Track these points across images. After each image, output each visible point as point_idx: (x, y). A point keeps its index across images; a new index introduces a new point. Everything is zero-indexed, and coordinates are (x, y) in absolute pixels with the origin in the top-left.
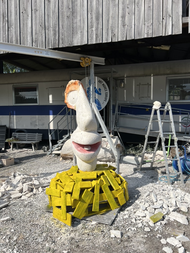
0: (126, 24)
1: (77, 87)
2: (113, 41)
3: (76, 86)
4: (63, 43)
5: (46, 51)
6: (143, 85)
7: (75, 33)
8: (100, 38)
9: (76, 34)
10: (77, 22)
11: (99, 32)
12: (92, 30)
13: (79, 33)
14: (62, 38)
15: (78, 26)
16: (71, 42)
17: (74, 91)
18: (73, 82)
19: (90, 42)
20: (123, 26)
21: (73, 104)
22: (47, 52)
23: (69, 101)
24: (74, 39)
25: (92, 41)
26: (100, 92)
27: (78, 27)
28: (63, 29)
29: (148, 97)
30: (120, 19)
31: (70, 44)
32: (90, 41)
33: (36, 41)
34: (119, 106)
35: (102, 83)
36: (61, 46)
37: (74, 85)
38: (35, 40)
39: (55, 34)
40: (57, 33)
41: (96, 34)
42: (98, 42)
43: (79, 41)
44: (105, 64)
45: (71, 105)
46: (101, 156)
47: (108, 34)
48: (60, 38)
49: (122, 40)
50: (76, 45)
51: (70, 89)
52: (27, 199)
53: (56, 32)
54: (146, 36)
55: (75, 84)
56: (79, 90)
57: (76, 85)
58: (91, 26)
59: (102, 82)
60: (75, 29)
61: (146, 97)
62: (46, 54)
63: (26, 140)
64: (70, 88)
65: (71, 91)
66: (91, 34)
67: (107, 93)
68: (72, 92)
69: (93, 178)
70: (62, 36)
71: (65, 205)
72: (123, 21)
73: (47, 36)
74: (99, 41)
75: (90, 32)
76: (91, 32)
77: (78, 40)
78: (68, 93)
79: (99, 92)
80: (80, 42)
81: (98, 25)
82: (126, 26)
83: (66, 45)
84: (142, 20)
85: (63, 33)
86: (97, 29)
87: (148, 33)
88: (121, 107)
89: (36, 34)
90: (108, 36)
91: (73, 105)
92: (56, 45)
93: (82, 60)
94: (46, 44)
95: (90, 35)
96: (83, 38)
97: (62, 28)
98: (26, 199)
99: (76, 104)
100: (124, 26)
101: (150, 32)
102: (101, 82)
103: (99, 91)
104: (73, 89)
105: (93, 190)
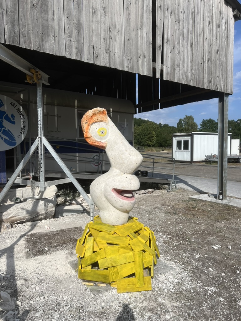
1: (104, 118)
2: (95, 64)
7: (46, 35)
8: (82, 55)
9: (48, 36)
10: (48, 20)
11: (80, 46)
12: (70, 40)
15: (50, 25)
16: (40, 45)
17: (101, 122)
20: (106, 49)
21: (101, 139)
23: (92, 136)
24: (44, 43)
27: (50, 28)
31: (38, 47)
41: (77, 48)
42: (79, 59)
44: (49, 84)
45: (98, 140)
47: (90, 53)
49: (105, 66)
50: (48, 52)
51: (95, 120)
55: (103, 113)
56: (108, 122)
57: (104, 115)
58: (69, 34)
61: (56, 131)
64: (95, 118)
65: (95, 122)
72: (105, 44)
75: (67, 42)
77: (51, 46)
78: (91, 124)
80: (53, 50)
81: (78, 37)
83: (33, 47)
87: (129, 66)
90: (90, 56)
91: (103, 141)
92: (15, 41)
95: (68, 46)
96: (58, 46)
97: (23, 18)
99: (107, 139)
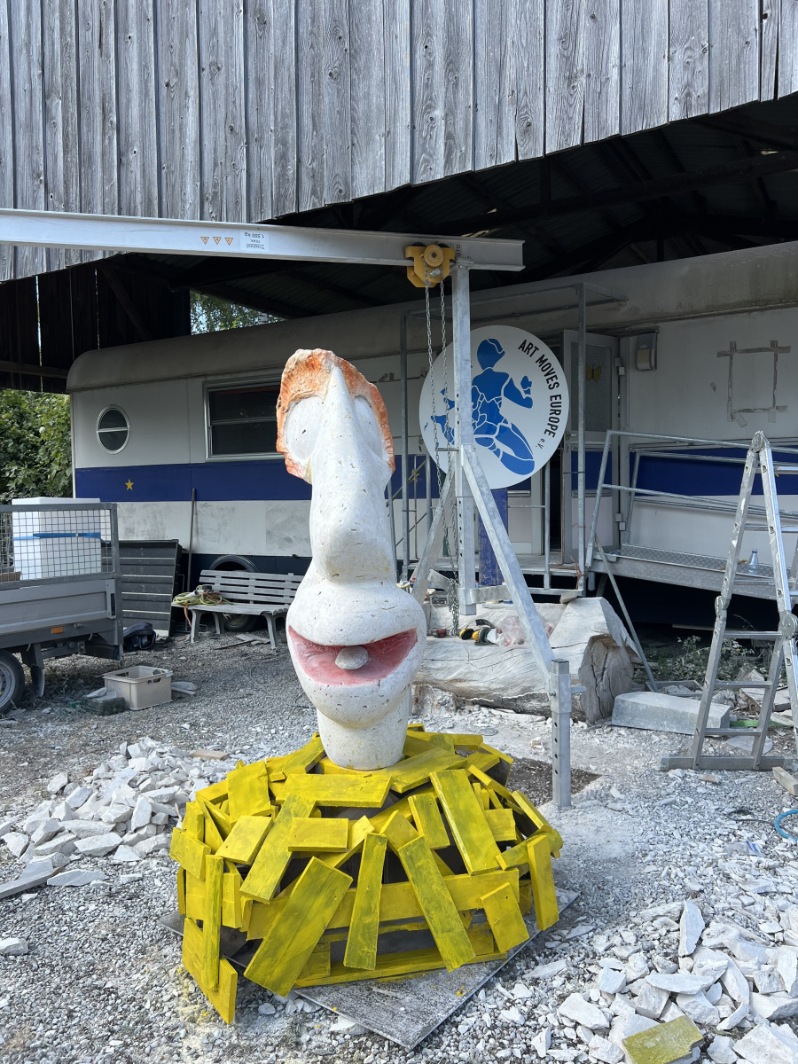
0: (582, 71)
1: (317, 380)
2: (520, 158)
3: (317, 376)
4: (314, 192)
5: (249, 232)
6: (748, 351)
7: (363, 143)
8: (466, 150)
9: (368, 144)
10: (369, 94)
11: (460, 124)
12: (432, 119)
13: (377, 137)
14: (313, 169)
15: (374, 107)
16: (346, 183)
17: (309, 396)
18: (301, 359)
19: (424, 172)
20: (570, 77)
21: (302, 455)
22: (254, 235)
23: (289, 446)
24: (357, 169)
25: (433, 166)
26: (526, 392)
27: (374, 114)
28: (315, 133)
29: (777, 408)
30: (554, 49)
31: (340, 191)
32: (425, 167)
33: (215, 194)
34: (632, 456)
35: (537, 355)
36: (305, 207)
37: (308, 374)
38: (211, 190)
39: (282, 158)
40: (291, 150)
41: (449, 136)
42: (456, 170)
43: (380, 174)
44: (524, 267)
45: (296, 461)
46: (518, 690)
47: (499, 128)
48: (304, 171)
49: (565, 147)
50: (365, 194)
51: (293, 391)
52: (135, 863)
53: (287, 150)
54: (676, 114)
55: (310, 365)
56: (324, 393)
57: (316, 371)
58: (429, 102)
59: (537, 349)
60: (361, 123)
61: (764, 410)
62: (249, 246)
63: (247, 602)
64: (295, 385)
65: (297, 400)
66: (425, 138)
67: (560, 396)
68: (303, 401)
69: (367, 803)
70: (313, 160)
71: (214, 920)
72: (568, 58)
73: (255, 170)
74: (460, 162)
75: (421, 131)
76: (426, 127)
77: (374, 169)
78: (286, 408)
79: (524, 396)
80: (381, 179)
81: (454, 94)
82: (583, 79)
83: (328, 199)
84: (660, 36)
85: (315, 146)
86: (450, 113)
87: (689, 95)
88: (642, 458)
89: (215, 165)
90: (502, 138)
91: (303, 462)
92: (287, 203)
93: (412, 259)
94: (253, 202)
95: (424, 144)
96: (394, 160)
97: (311, 127)
98: (130, 864)
99: (312, 455)
100: (571, 79)
101: (701, 89)
102: (531, 351)
103: (522, 391)
104: (304, 389)
105: (351, 865)
